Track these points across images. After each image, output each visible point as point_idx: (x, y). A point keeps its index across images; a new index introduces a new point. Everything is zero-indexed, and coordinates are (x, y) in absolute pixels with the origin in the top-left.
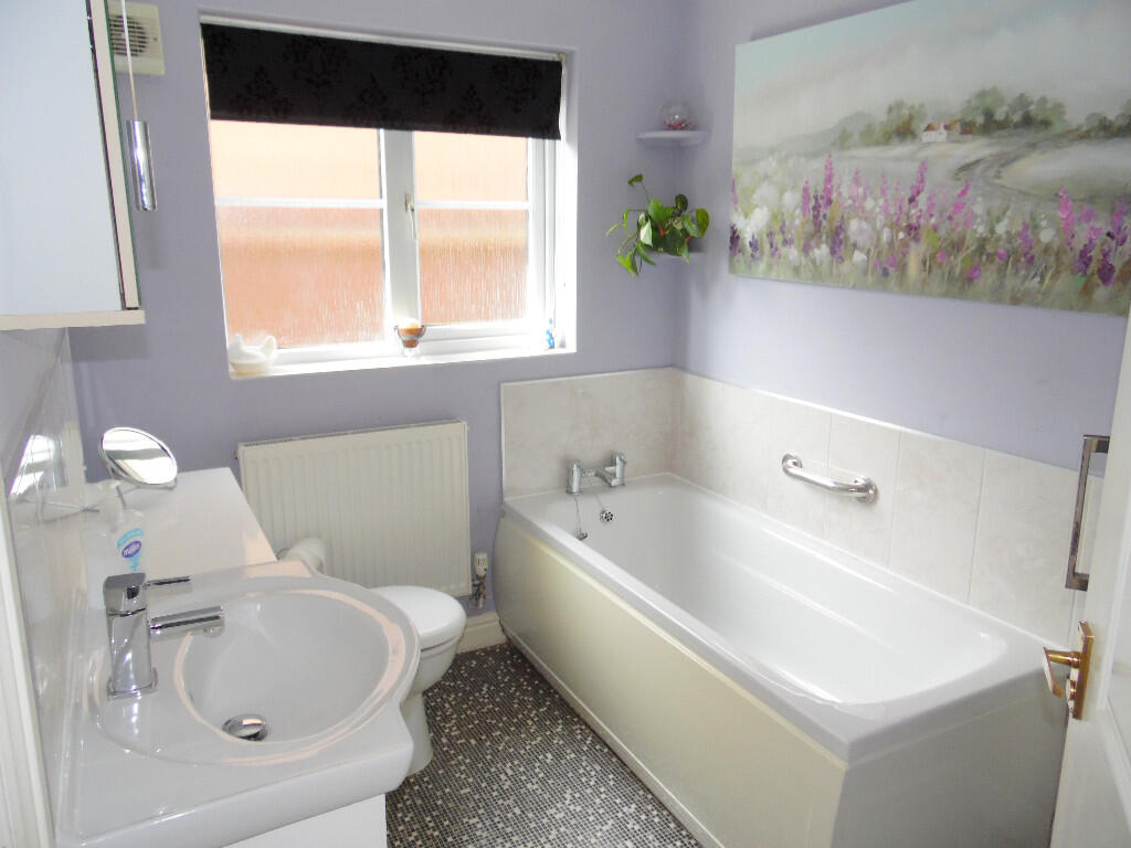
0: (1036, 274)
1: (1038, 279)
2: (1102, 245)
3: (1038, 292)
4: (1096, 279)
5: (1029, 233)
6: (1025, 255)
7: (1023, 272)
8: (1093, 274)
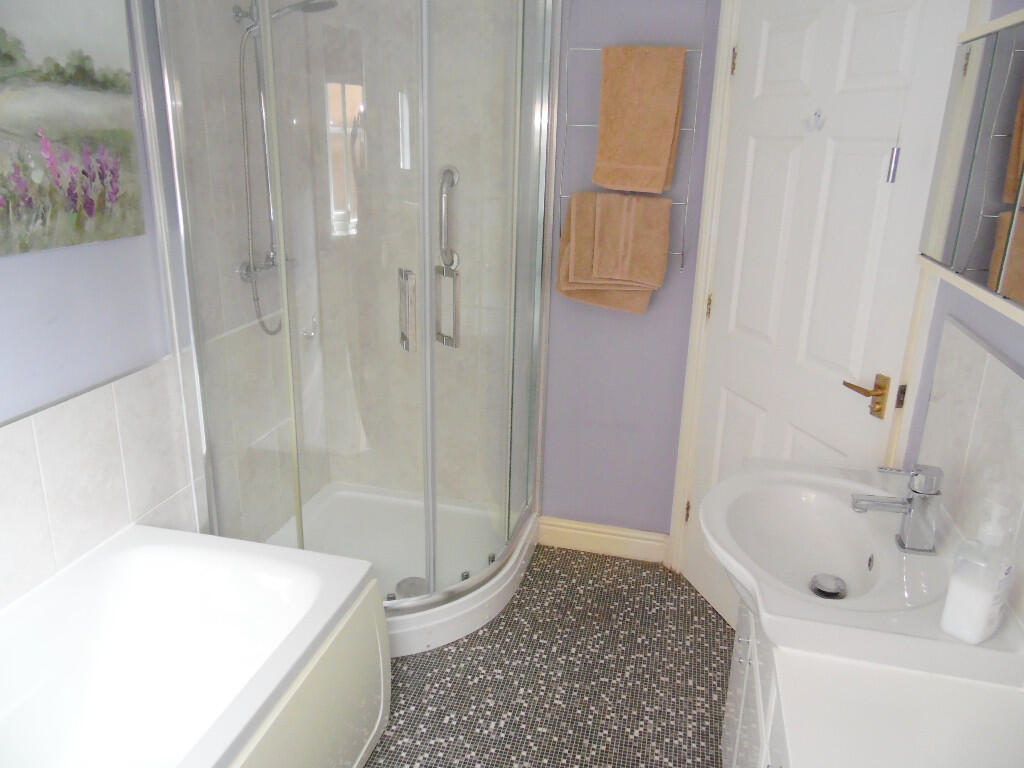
0: (37, 216)
1: (40, 221)
2: (81, 182)
3: (44, 235)
4: (84, 212)
5: (21, 174)
6: (23, 199)
7: (25, 217)
8: (80, 209)
